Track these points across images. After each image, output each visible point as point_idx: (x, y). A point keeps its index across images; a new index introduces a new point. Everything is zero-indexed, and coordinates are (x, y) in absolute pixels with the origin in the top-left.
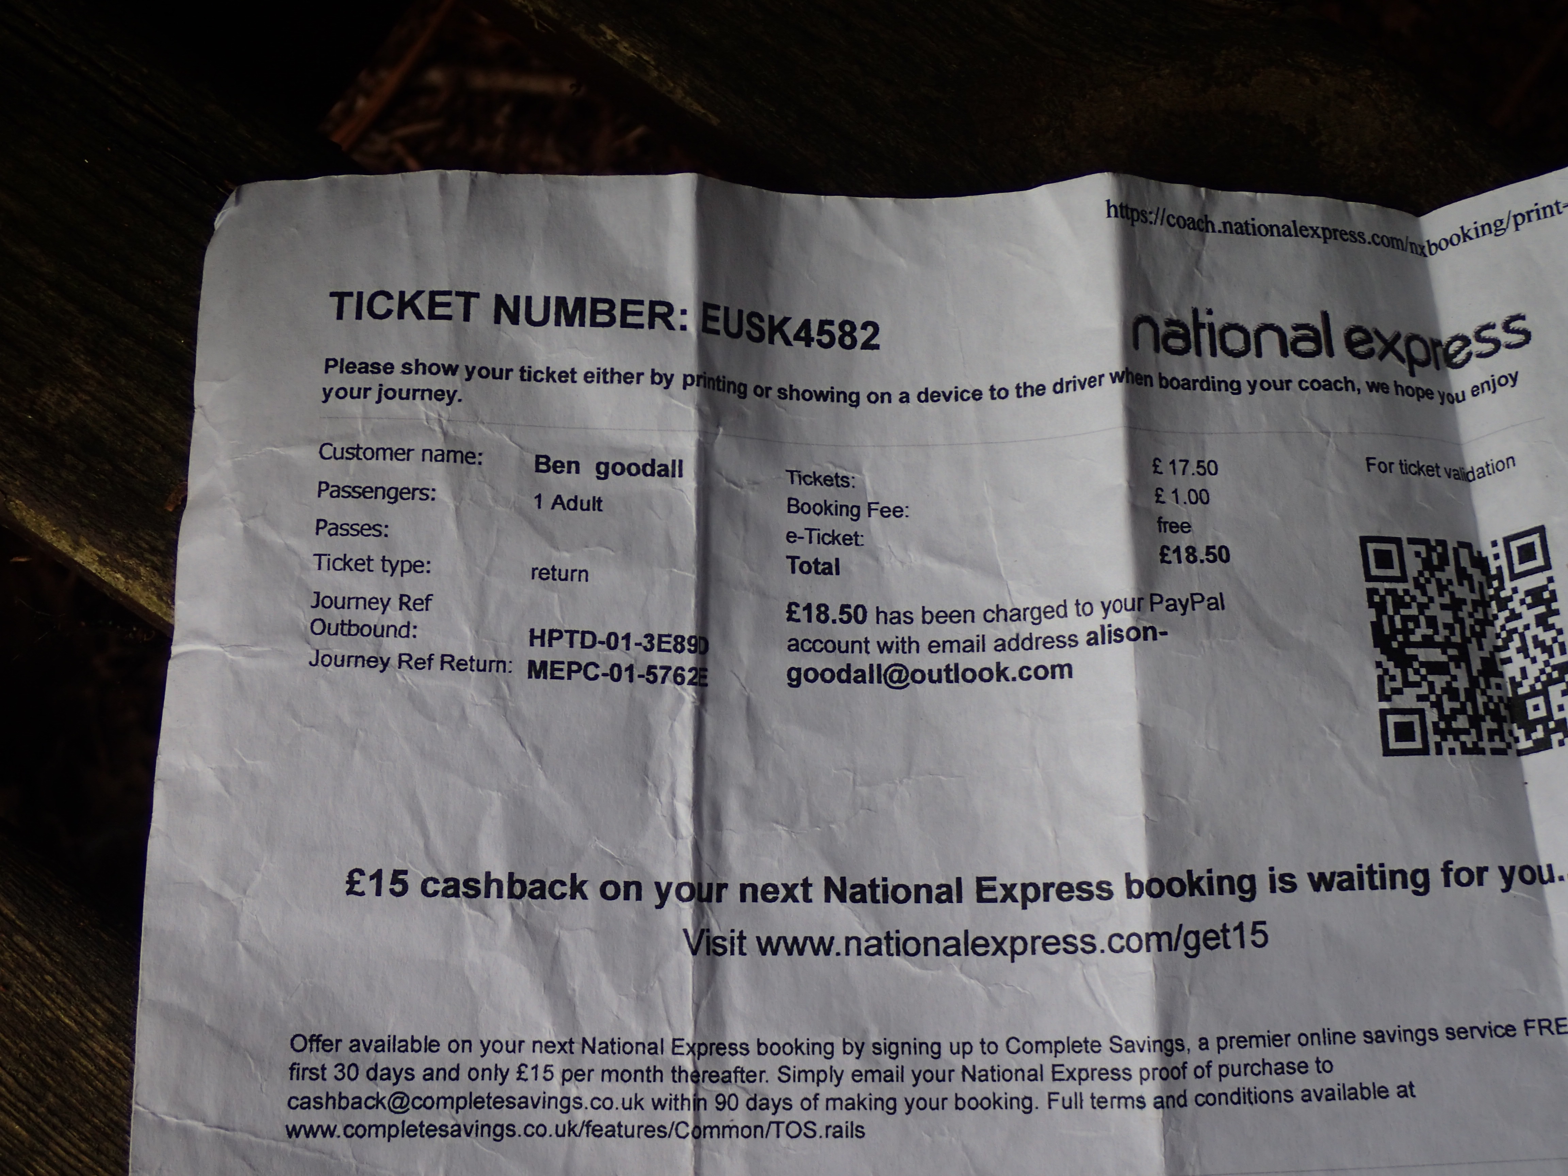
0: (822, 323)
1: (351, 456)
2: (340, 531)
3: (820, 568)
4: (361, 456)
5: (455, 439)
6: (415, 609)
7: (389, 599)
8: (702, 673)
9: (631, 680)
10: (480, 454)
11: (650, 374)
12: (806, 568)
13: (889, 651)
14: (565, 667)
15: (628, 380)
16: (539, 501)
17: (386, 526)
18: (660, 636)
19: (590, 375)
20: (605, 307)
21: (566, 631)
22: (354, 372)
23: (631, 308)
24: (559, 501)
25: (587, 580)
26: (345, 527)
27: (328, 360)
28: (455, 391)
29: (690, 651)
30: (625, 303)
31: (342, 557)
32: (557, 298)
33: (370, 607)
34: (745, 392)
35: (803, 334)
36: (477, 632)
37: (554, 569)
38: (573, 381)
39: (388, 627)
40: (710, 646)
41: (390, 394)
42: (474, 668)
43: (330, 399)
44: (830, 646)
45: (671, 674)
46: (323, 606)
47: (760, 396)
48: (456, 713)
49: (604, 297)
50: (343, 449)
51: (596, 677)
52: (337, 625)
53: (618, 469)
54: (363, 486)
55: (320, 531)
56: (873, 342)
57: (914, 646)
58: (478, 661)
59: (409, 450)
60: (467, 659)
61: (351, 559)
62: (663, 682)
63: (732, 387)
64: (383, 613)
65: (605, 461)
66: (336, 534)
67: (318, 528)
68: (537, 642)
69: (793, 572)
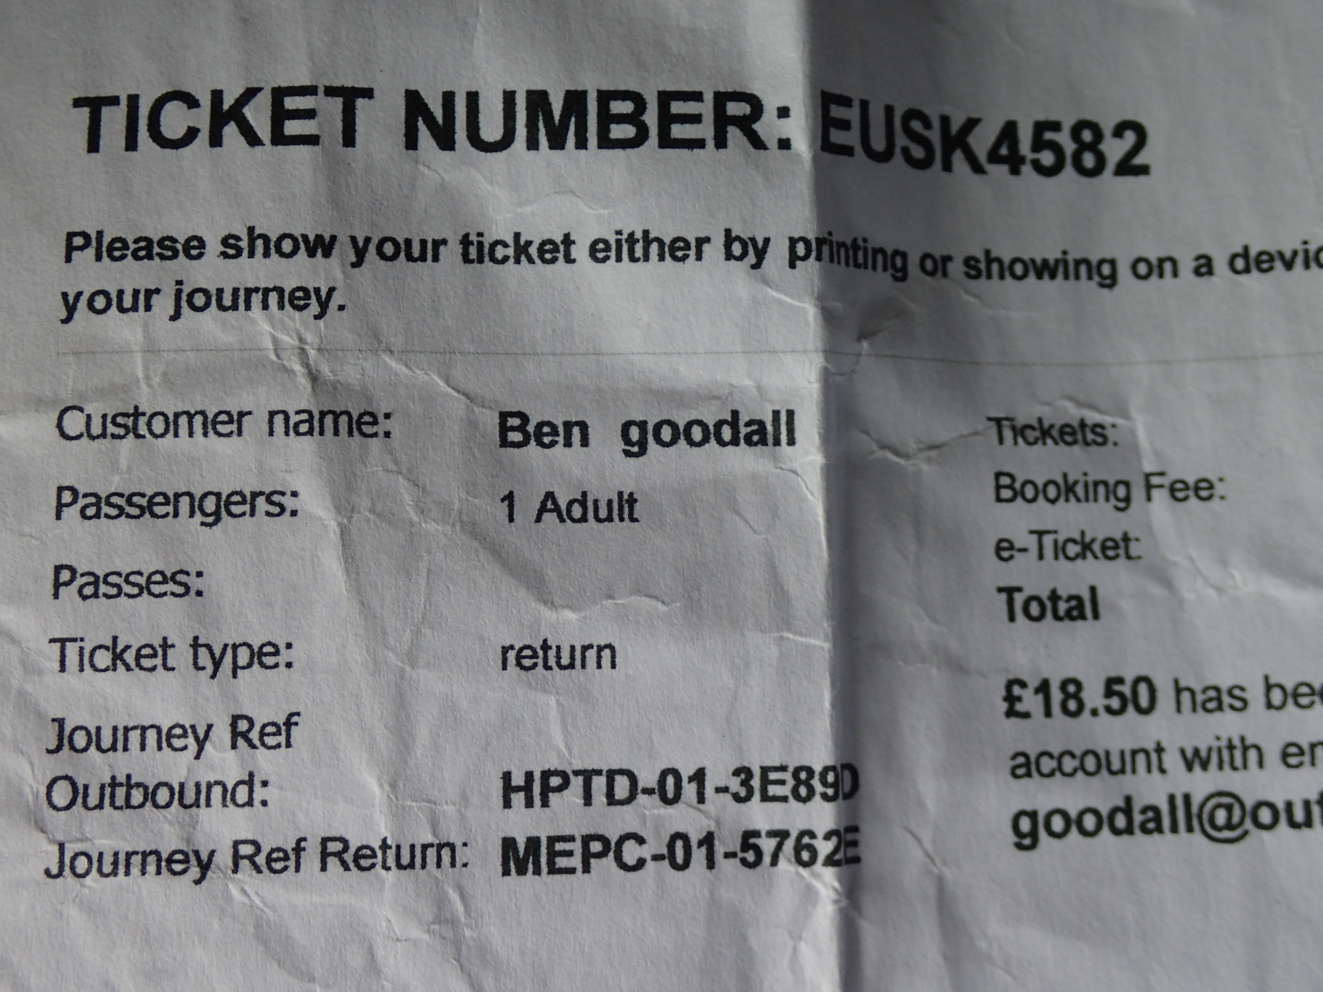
0: (1041, 127)
1: (122, 431)
2: (103, 588)
3: (1062, 607)
4: (143, 430)
5: (335, 388)
6: (263, 744)
7: (210, 727)
8: (850, 837)
9: (711, 864)
10: (387, 416)
11: (722, 239)
12: (1035, 609)
13: (1205, 765)
14: (577, 847)
15: (680, 254)
16: (511, 507)
17: (199, 574)
18: (765, 770)
19: (601, 246)
20: (626, 107)
21: (577, 773)
22: (123, 257)
23: (677, 107)
24: (550, 505)
25: (613, 666)
26: (113, 579)
27: (70, 236)
28: (332, 290)
29: (825, 797)
30: (665, 98)
31: (109, 643)
32: (530, 93)
33: (170, 745)
34: (904, 269)
35: (1004, 151)
36: (393, 786)
37: (545, 647)
38: (569, 260)
39: (209, 786)
40: (862, 781)
41: (199, 300)
42: (391, 862)
43: (76, 315)
44: (1090, 764)
45: (789, 845)
46: (73, 748)
47: (932, 274)
48: (356, 960)
49: (622, 87)
50: (104, 417)
51: (641, 863)
52: (102, 787)
53: (666, 434)
54: (149, 493)
55: (62, 590)
56: (1138, 160)
57: (1252, 755)
58: (398, 847)
59: (241, 414)
60: (376, 844)
61: (128, 647)
62: (774, 862)
63: (880, 258)
64: (197, 757)
65: (639, 418)
66: (96, 595)
67: (57, 585)
68: (518, 799)
69: (1012, 618)
